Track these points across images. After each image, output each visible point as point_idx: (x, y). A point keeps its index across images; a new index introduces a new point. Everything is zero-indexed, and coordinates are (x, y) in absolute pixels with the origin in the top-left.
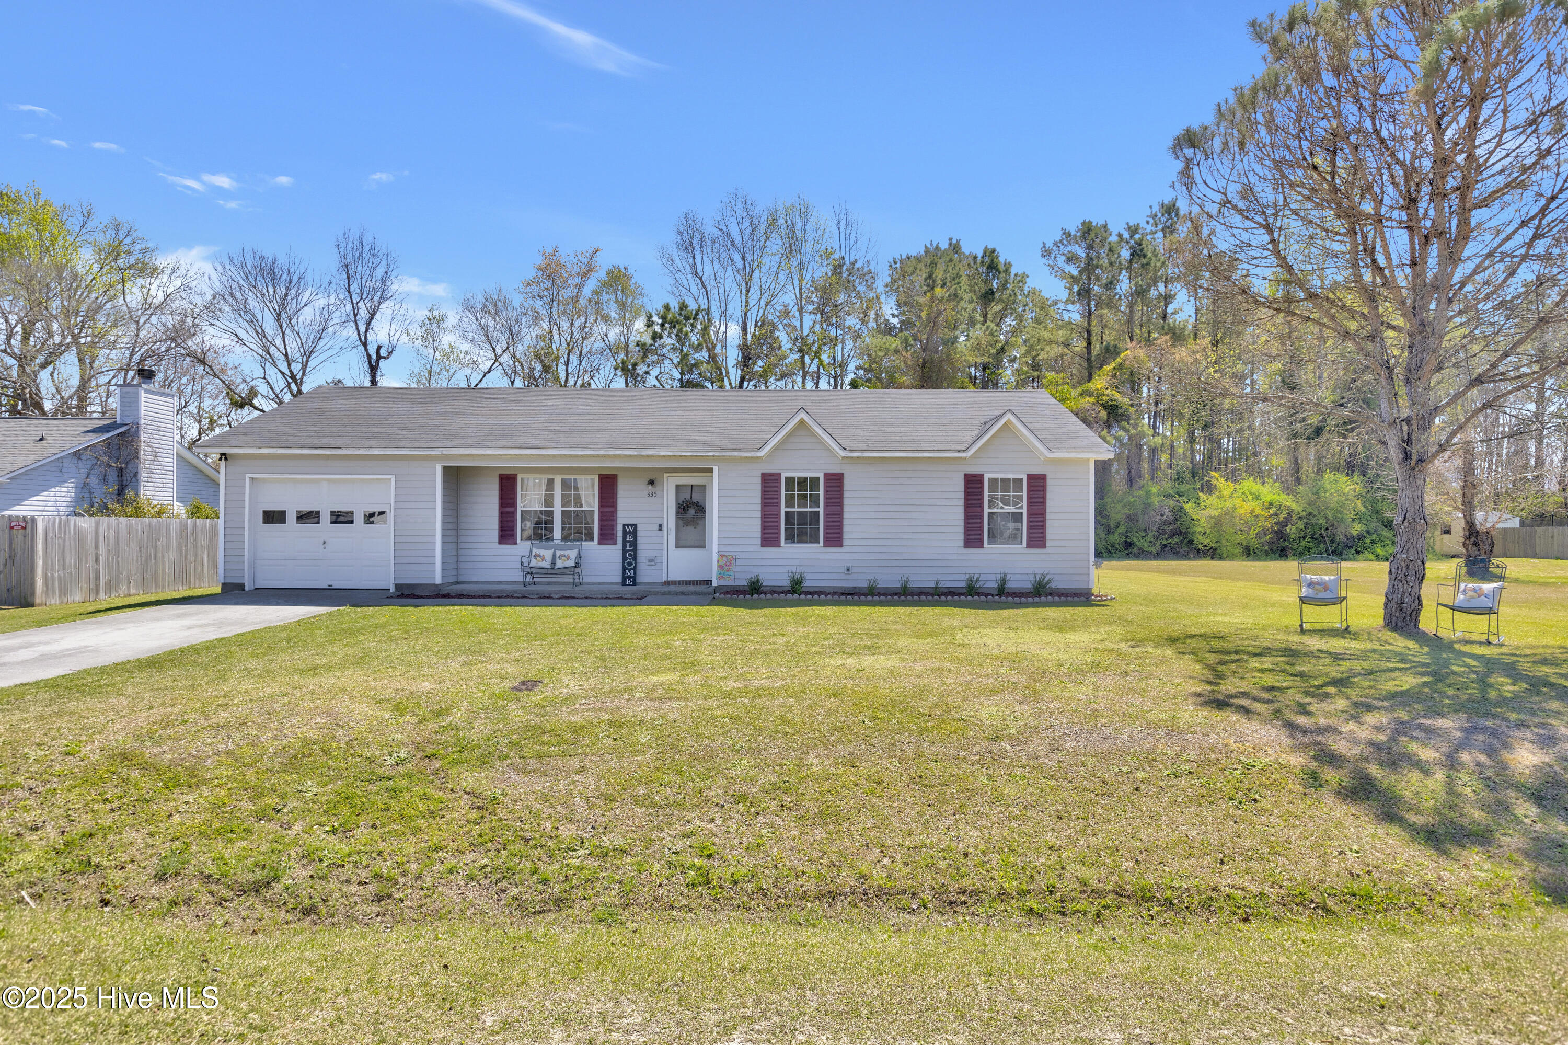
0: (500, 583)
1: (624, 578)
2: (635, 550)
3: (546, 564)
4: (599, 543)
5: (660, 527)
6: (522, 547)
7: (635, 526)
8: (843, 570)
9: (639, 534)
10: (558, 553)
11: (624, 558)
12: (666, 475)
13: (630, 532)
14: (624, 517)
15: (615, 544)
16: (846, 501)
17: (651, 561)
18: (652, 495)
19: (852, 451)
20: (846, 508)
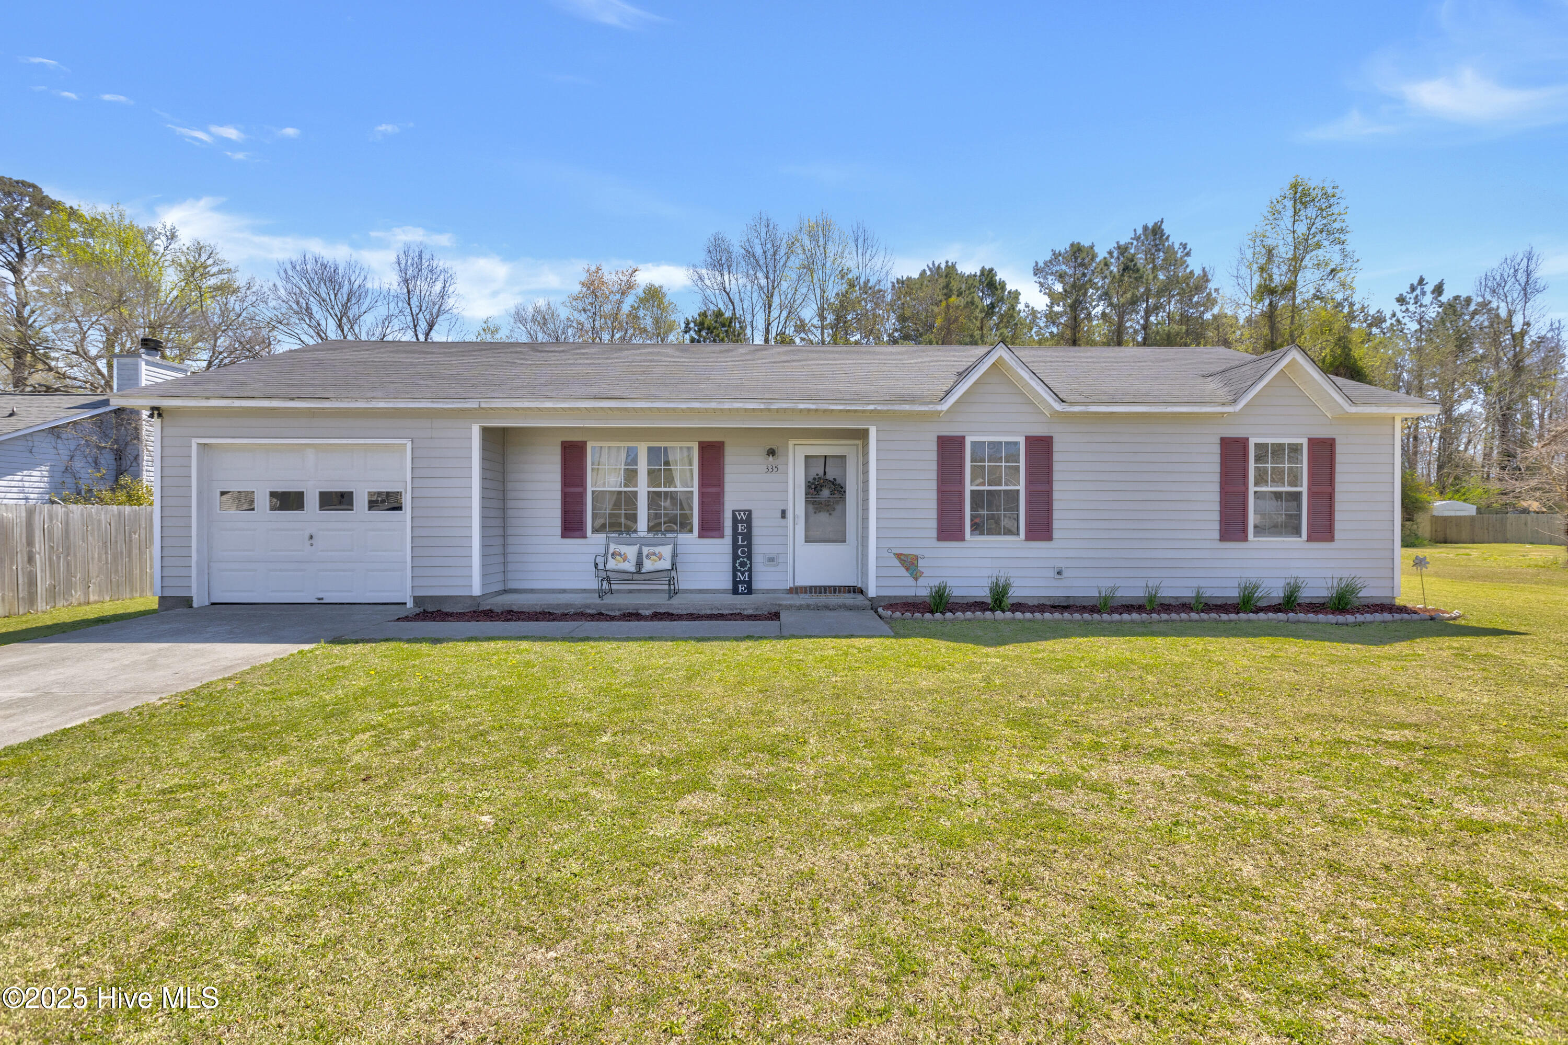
0: (564, 591)
1: (736, 583)
2: (749, 546)
3: (630, 566)
4: (701, 536)
5: (784, 514)
6: (594, 542)
7: (749, 513)
8: (1052, 574)
9: (755, 523)
10: (645, 550)
11: (735, 557)
12: (792, 442)
13: (742, 521)
14: (733, 500)
15: (722, 536)
16: (1056, 476)
17: (771, 560)
18: (772, 469)
19: (1072, 404)
20: (1056, 486)
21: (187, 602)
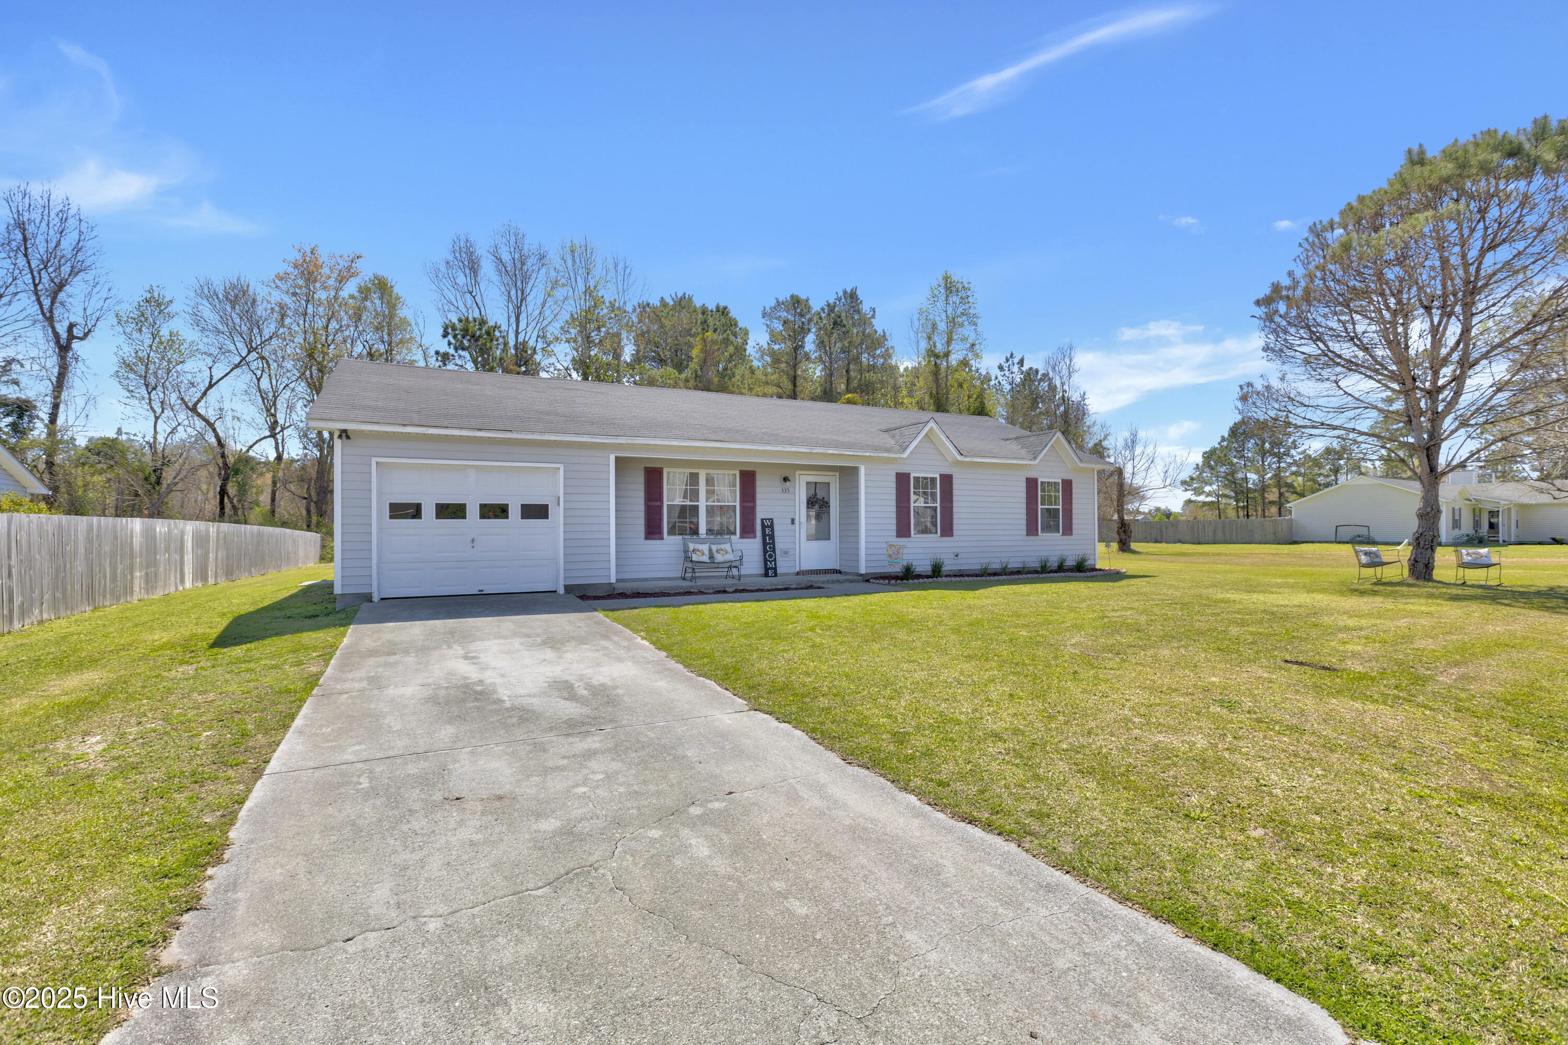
0: (646, 580)
1: (767, 569)
2: (773, 543)
3: (706, 558)
4: (741, 537)
5: (793, 521)
6: (670, 544)
7: (771, 520)
8: (952, 556)
9: (776, 527)
10: (714, 548)
11: (765, 551)
12: (798, 472)
13: (768, 526)
14: (762, 512)
15: (755, 537)
16: (955, 498)
17: (786, 553)
18: (786, 491)
19: (966, 456)
20: (955, 504)
21: (368, 598)
